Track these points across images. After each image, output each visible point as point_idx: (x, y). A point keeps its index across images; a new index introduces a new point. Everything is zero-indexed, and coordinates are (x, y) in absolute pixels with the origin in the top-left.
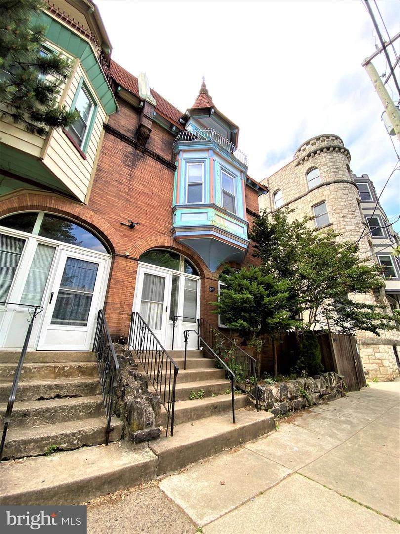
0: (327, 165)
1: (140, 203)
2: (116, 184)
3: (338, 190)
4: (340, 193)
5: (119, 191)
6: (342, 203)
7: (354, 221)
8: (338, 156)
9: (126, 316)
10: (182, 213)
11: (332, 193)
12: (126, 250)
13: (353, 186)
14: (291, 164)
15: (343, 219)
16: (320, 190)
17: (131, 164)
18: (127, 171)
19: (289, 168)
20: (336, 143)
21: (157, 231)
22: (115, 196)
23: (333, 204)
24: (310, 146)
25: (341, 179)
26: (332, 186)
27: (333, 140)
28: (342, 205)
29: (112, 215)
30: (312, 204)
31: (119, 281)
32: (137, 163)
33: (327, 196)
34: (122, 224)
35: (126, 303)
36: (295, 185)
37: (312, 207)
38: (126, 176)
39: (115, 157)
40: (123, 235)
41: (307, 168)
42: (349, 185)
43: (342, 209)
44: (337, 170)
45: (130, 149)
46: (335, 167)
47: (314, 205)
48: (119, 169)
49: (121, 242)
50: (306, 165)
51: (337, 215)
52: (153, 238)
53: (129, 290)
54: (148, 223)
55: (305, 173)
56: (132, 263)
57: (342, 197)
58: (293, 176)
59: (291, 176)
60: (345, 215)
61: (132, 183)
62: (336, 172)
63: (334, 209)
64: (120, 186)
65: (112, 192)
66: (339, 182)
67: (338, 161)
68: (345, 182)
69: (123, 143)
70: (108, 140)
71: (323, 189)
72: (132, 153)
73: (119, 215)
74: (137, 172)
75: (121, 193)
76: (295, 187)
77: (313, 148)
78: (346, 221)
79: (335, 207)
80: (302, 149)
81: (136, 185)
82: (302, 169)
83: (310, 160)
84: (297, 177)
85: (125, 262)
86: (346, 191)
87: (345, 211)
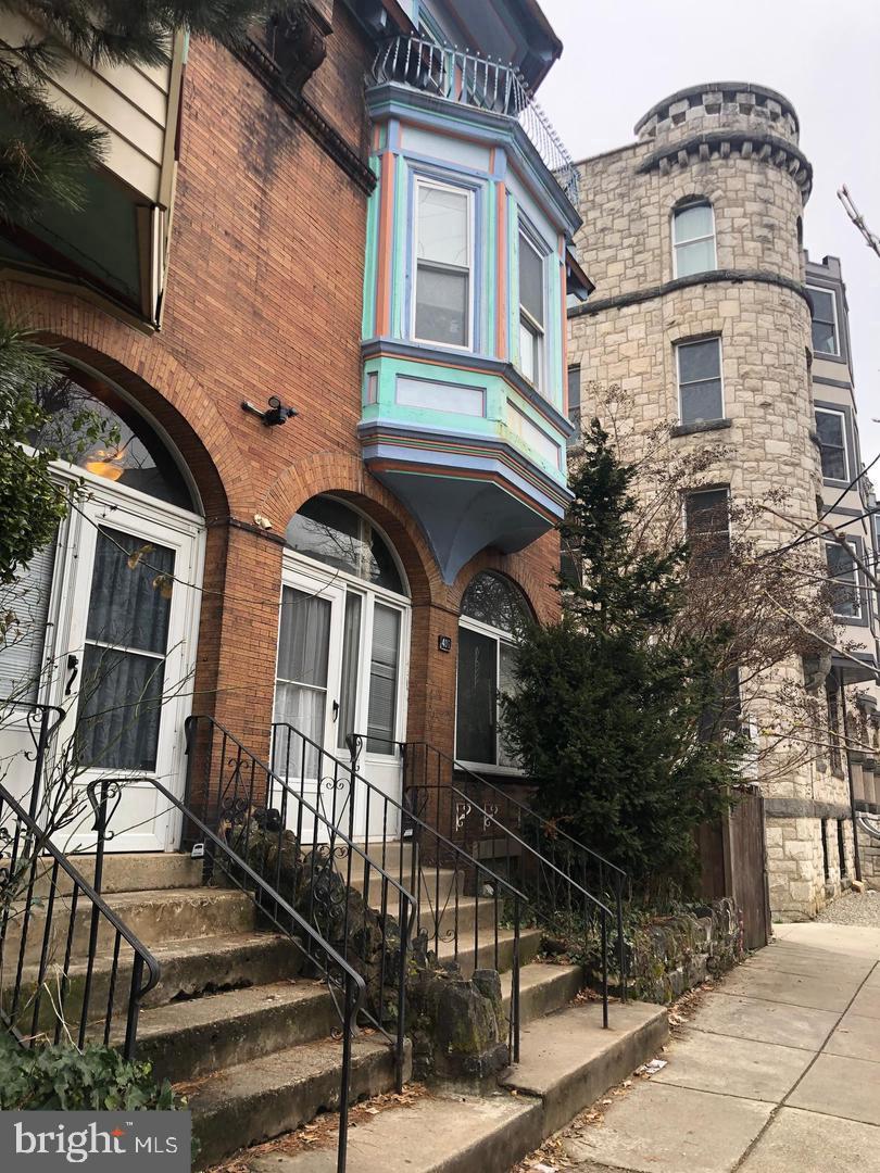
0: (743, 206)
1: (286, 326)
2: (226, 247)
3: (762, 307)
4: (766, 321)
5: (233, 274)
6: (768, 359)
7: (791, 426)
8: (780, 183)
10: (399, 375)
11: (745, 315)
12: (254, 505)
13: (804, 303)
14: (624, 155)
15: (761, 412)
16: (711, 293)
17: (261, 164)
18: (253, 191)
19: (614, 168)
20: (779, 130)
21: (326, 436)
22: (225, 297)
23: (742, 354)
24: (699, 110)
25: (775, 269)
26: (749, 291)
27: (774, 117)
28: (768, 366)
29: (221, 374)
30: (676, 334)
32: (276, 159)
33: (729, 321)
34: (245, 408)
36: (627, 242)
37: (674, 344)
38: (251, 215)
39: (223, 132)
40: (247, 448)
41: (679, 195)
42: (794, 299)
43: (763, 379)
44: (770, 236)
45: (258, 96)
46: (766, 220)
47: (682, 340)
48: (231, 181)
49: (244, 474)
50: (677, 181)
51: (748, 396)
52: (316, 457)
55: (667, 210)
56: (269, 555)
57: (772, 338)
58: (627, 209)
59: (616, 204)
60: (769, 400)
61: (264, 244)
62: (764, 240)
63: (742, 372)
64: (237, 256)
65: (217, 280)
66: (769, 282)
67: (778, 202)
68: (786, 286)
71: (721, 293)
72: (263, 116)
73: (237, 373)
74: (278, 198)
75: (239, 284)
76: (627, 253)
77: (711, 124)
78: (771, 424)
79: (747, 368)
80: (673, 111)
81: (275, 249)
82: (663, 191)
83: (695, 168)
84: (637, 216)
85: (253, 550)
86: (785, 320)
87: (772, 388)
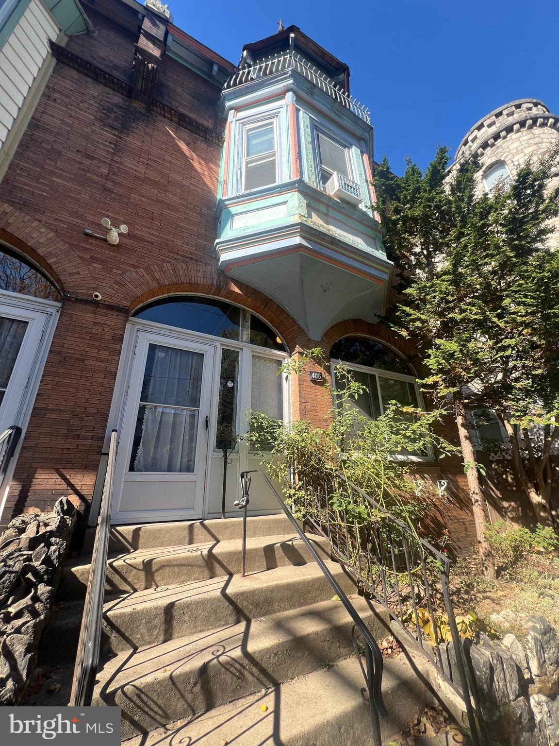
0: (522, 152)
1: (138, 197)
2: (78, 158)
5: (84, 170)
9: (89, 442)
12: (95, 289)
17: (117, 125)
18: (108, 135)
21: (177, 254)
22: (73, 180)
29: (64, 216)
31: (71, 358)
32: (134, 125)
34: (87, 234)
35: (90, 410)
39: (80, 109)
40: (89, 257)
45: (117, 99)
48: (88, 130)
49: (85, 272)
52: (167, 266)
53: (99, 378)
54: (155, 236)
55: (479, 178)
56: (112, 319)
61: (118, 160)
64: (88, 162)
65: (67, 172)
69: (100, 88)
70: (63, 77)
72: (121, 107)
73: (81, 217)
74: (133, 141)
75: (89, 175)
77: (492, 131)
81: (129, 163)
83: (489, 152)
85: (93, 316)
